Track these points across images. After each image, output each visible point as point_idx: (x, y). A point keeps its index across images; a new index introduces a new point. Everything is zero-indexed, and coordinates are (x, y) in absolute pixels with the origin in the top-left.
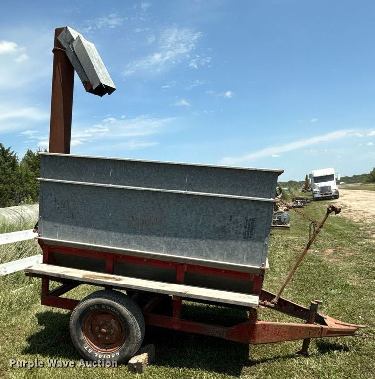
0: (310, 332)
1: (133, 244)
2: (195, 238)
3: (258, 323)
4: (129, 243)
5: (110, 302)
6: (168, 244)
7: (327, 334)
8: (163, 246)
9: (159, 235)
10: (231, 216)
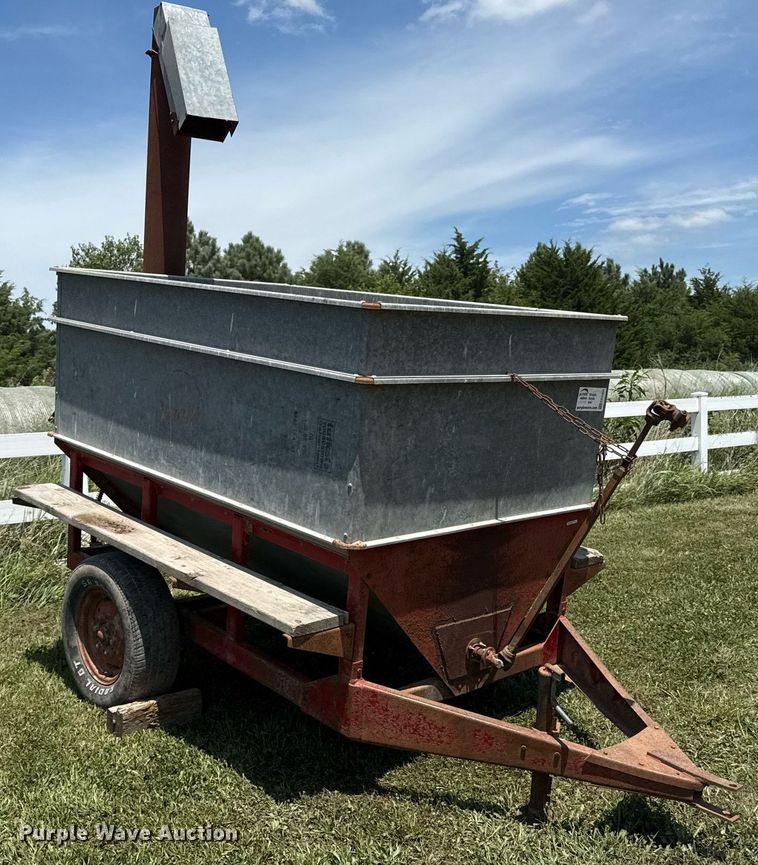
0: (523, 751)
1: (163, 461)
2: (243, 459)
3: (357, 685)
4: (157, 458)
5: (104, 576)
6: (207, 467)
7: (583, 773)
8: (201, 471)
9: (195, 446)
10: (296, 413)
